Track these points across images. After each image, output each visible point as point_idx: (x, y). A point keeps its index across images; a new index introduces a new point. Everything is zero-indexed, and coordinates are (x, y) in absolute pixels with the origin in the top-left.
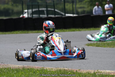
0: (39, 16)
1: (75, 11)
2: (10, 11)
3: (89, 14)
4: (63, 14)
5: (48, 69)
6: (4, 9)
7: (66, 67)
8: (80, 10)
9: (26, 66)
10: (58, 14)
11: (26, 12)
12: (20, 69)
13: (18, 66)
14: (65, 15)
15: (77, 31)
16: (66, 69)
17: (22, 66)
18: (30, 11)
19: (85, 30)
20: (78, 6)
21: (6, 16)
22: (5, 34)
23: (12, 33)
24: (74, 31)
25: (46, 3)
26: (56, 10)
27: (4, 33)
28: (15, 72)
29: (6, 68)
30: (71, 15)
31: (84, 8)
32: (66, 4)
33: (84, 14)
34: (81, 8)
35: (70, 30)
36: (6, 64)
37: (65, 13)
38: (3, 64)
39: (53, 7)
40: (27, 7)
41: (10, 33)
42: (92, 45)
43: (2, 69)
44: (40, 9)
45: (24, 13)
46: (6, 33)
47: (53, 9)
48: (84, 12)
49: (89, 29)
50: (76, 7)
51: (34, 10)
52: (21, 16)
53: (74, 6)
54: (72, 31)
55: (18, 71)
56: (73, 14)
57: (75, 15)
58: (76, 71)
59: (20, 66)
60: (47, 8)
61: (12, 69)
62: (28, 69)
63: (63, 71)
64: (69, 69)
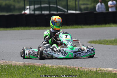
1: (77, 8)
2: (12, 7)
3: (92, 11)
4: (66, 10)
5: (49, 66)
6: (6, 5)
8: (83, 7)
9: (27, 63)
10: (61, 10)
11: (28, 9)
12: (21, 66)
13: (19, 63)
14: (68, 12)
15: (79, 28)
16: (67, 66)
17: (23, 63)
18: (32, 7)
19: (88, 28)
20: (81, 2)
21: (7, 12)
23: (14, 30)
24: (76, 28)
26: (58, 7)
27: (6, 29)
28: (16, 69)
29: (6, 65)
30: (74, 12)
31: (87, 4)
33: (87, 10)
34: (84, 4)
35: (72, 27)
36: (7, 61)
37: (68, 10)
38: (4, 60)
39: (55, 3)
40: (29, 3)
41: (11, 29)
42: (95, 42)
43: (3, 65)
44: (42, 6)
45: (26, 9)
46: (8, 29)
47: (55, 6)
48: (87, 9)
49: (92, 26)
50: (78, 4)
51: (36, 6)
52: (23, 12)
54: (74, 28)
55: (19, 68)
56: (76, 10)
57: (77, 12)
58: (79, 69)
59: (21, 63)
60: (49, 4)
61: (13, 66)
62: (29, 66)
63: (64, 68)
64: (71, 66)
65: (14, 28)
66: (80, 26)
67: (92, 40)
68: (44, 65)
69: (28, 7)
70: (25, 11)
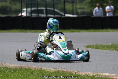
0: (38, 15)
1: (75, 11)
2: (8, 9)
3: (89, 15)
4: (63, 14)
5: (46, 69)
7: (64, 69)
8: (79, 11)
9: (24, 65)
10: (58, 14)
11: (24, 11)
12: (17, 69)
13: (15, 65)
14: (65, 15)
15: (76, 32)
17: (19, 66)
18: (29, 9)
19: (85, 32)
20: (78, 6)
21: (3, 14)
22: (2, 32)
23: (10, 32)
24: (73, 32)
25: (46, 2)
26: (56, 10)
28: (12, 71)
29: (3, 67)
30: (71, 16)
31: (83, 8)
32: (66, 4)
33: (84, 14)
34: (81, 8)
35: (69, 31)
36: (3, 63)
39: (53, 7)
40: (25, 5)
41: (7, 31)
42: (92, 47)
44: (39, 8)
45: (22, 11)
46: (4, 31)
47: (52, 9)
49: (89, 30)
51: (33, 9)
52: (20, 15)
53: (74, 6)
55: (15, 70)
56: (73, 14)
57: (75, 16)
58: (75, 73)
59: (17, 65)
60: (46, 7)
62: (26, 69)
63: (61, 72)
64: (68, 70)
65: (10, 31)
66: (77, 30)
67: (88, 44)
68: (40, 68)
69: (25, 9)
70: (22, 13)
